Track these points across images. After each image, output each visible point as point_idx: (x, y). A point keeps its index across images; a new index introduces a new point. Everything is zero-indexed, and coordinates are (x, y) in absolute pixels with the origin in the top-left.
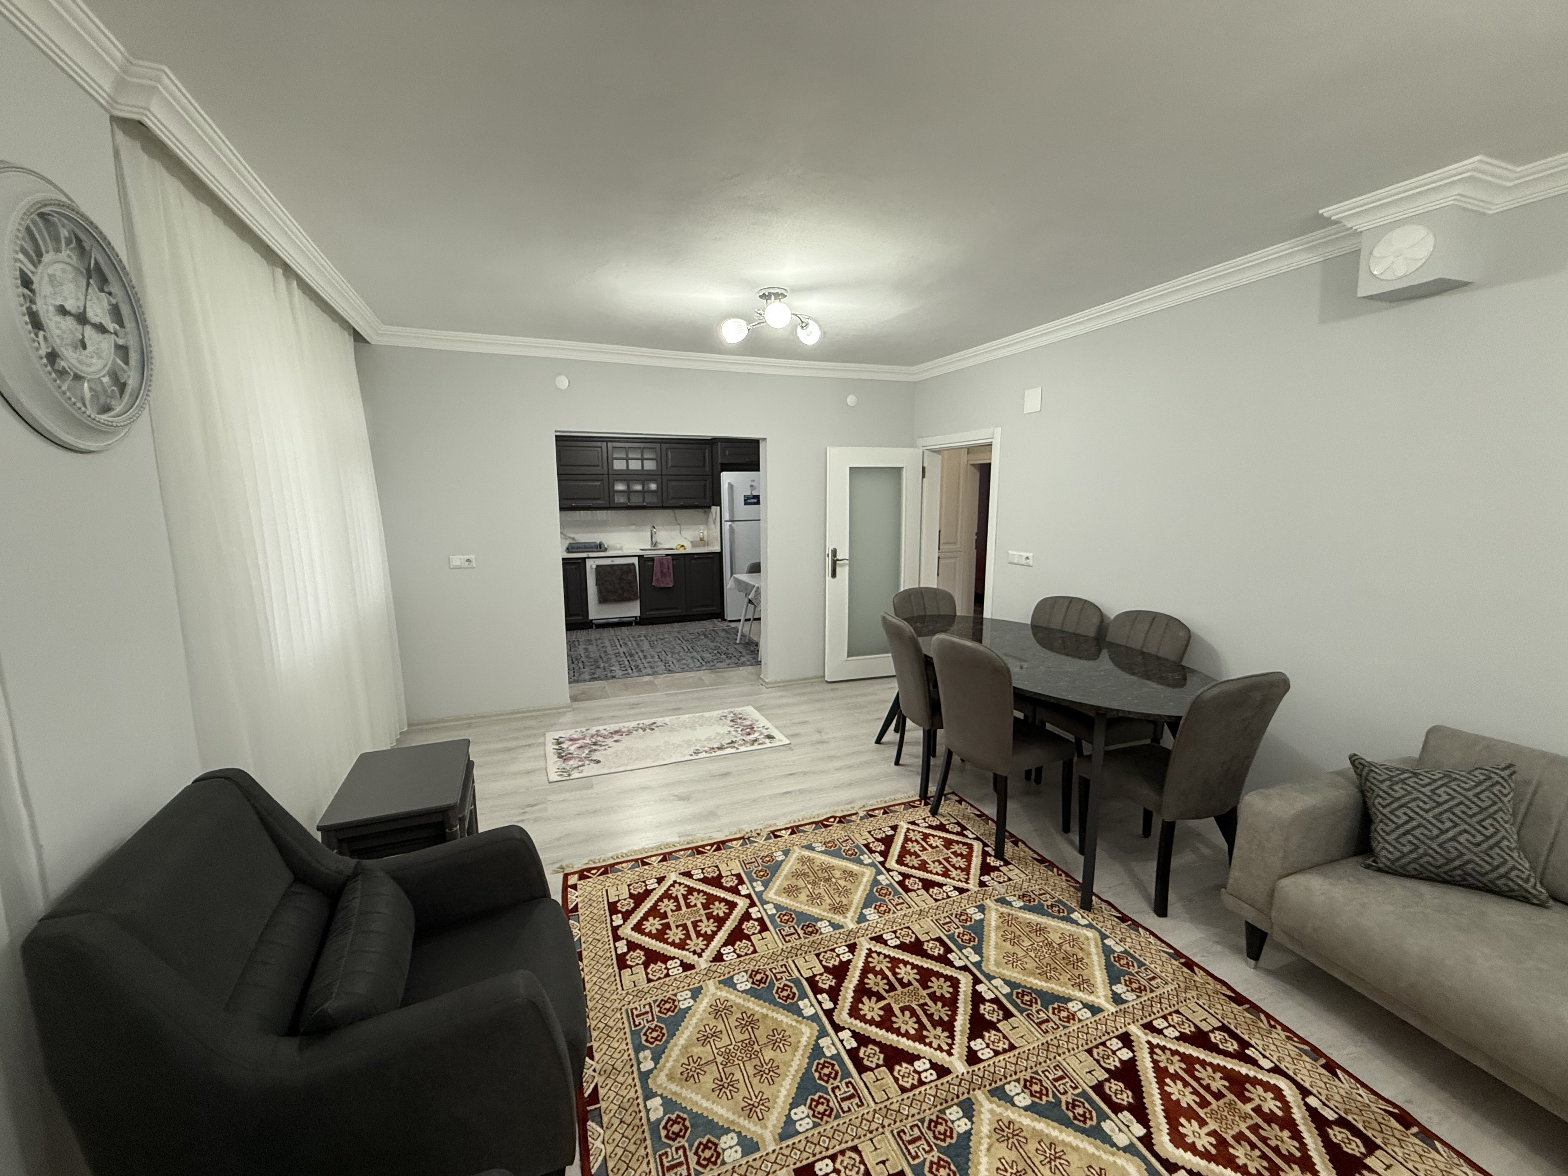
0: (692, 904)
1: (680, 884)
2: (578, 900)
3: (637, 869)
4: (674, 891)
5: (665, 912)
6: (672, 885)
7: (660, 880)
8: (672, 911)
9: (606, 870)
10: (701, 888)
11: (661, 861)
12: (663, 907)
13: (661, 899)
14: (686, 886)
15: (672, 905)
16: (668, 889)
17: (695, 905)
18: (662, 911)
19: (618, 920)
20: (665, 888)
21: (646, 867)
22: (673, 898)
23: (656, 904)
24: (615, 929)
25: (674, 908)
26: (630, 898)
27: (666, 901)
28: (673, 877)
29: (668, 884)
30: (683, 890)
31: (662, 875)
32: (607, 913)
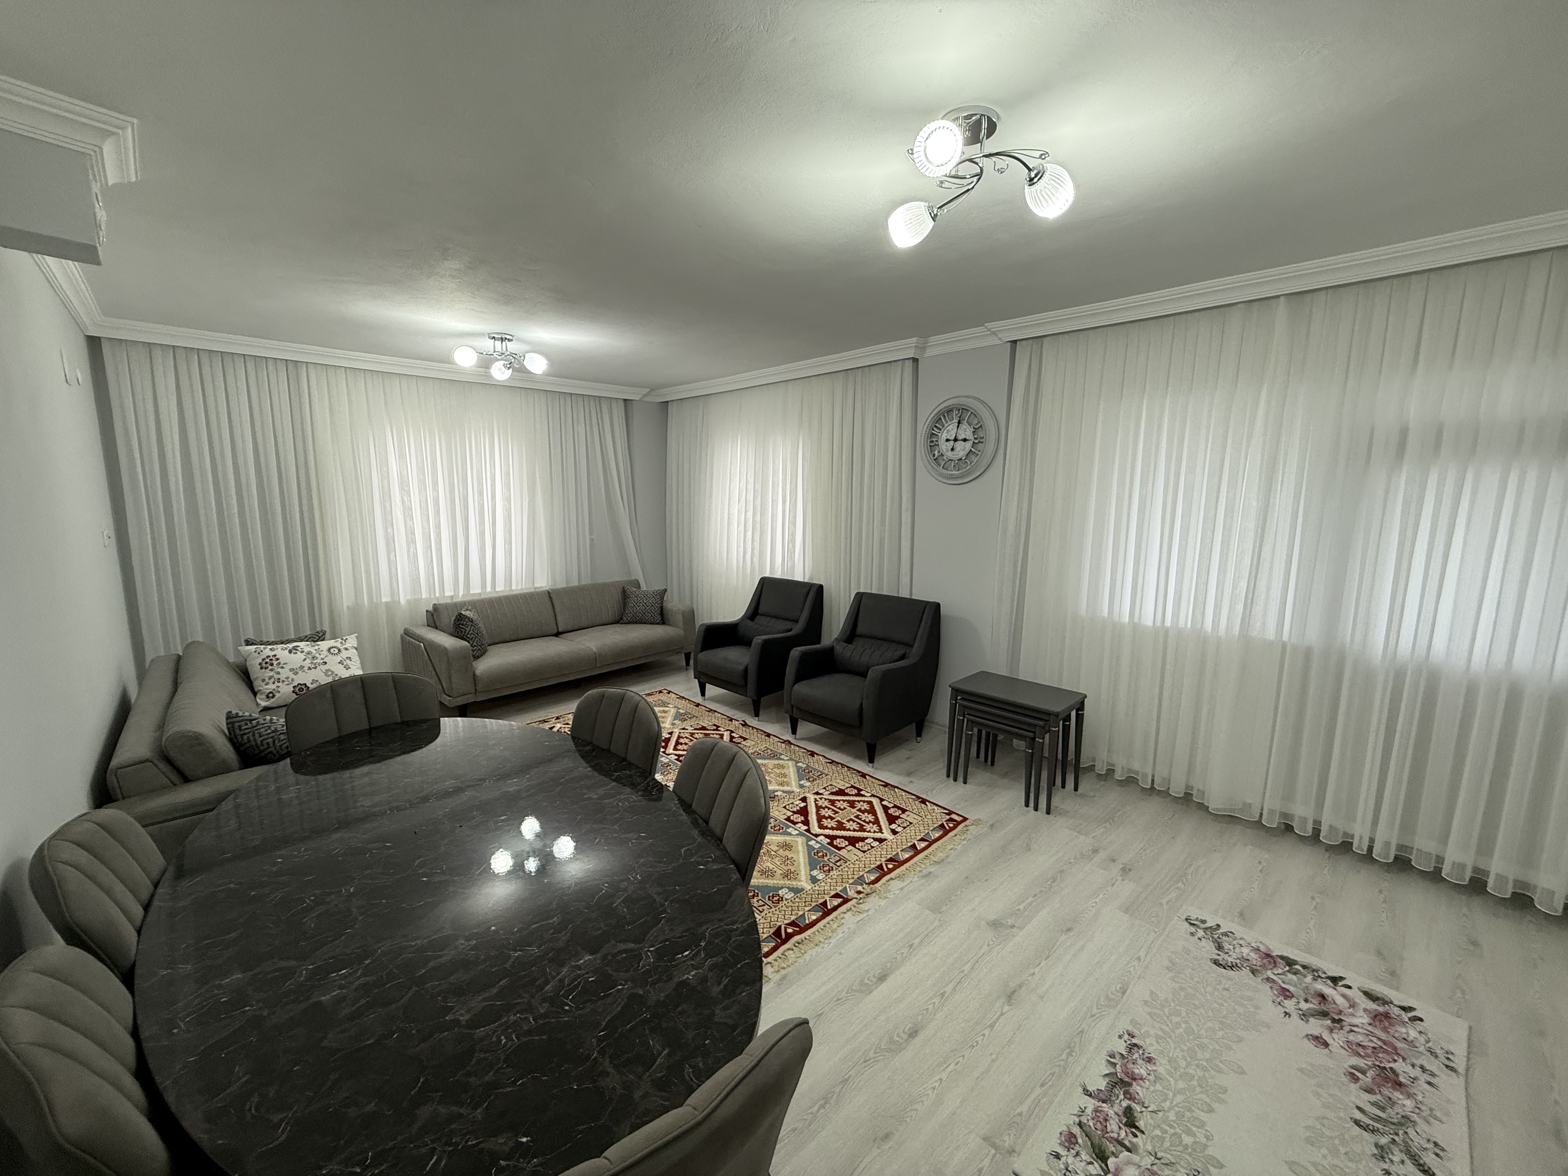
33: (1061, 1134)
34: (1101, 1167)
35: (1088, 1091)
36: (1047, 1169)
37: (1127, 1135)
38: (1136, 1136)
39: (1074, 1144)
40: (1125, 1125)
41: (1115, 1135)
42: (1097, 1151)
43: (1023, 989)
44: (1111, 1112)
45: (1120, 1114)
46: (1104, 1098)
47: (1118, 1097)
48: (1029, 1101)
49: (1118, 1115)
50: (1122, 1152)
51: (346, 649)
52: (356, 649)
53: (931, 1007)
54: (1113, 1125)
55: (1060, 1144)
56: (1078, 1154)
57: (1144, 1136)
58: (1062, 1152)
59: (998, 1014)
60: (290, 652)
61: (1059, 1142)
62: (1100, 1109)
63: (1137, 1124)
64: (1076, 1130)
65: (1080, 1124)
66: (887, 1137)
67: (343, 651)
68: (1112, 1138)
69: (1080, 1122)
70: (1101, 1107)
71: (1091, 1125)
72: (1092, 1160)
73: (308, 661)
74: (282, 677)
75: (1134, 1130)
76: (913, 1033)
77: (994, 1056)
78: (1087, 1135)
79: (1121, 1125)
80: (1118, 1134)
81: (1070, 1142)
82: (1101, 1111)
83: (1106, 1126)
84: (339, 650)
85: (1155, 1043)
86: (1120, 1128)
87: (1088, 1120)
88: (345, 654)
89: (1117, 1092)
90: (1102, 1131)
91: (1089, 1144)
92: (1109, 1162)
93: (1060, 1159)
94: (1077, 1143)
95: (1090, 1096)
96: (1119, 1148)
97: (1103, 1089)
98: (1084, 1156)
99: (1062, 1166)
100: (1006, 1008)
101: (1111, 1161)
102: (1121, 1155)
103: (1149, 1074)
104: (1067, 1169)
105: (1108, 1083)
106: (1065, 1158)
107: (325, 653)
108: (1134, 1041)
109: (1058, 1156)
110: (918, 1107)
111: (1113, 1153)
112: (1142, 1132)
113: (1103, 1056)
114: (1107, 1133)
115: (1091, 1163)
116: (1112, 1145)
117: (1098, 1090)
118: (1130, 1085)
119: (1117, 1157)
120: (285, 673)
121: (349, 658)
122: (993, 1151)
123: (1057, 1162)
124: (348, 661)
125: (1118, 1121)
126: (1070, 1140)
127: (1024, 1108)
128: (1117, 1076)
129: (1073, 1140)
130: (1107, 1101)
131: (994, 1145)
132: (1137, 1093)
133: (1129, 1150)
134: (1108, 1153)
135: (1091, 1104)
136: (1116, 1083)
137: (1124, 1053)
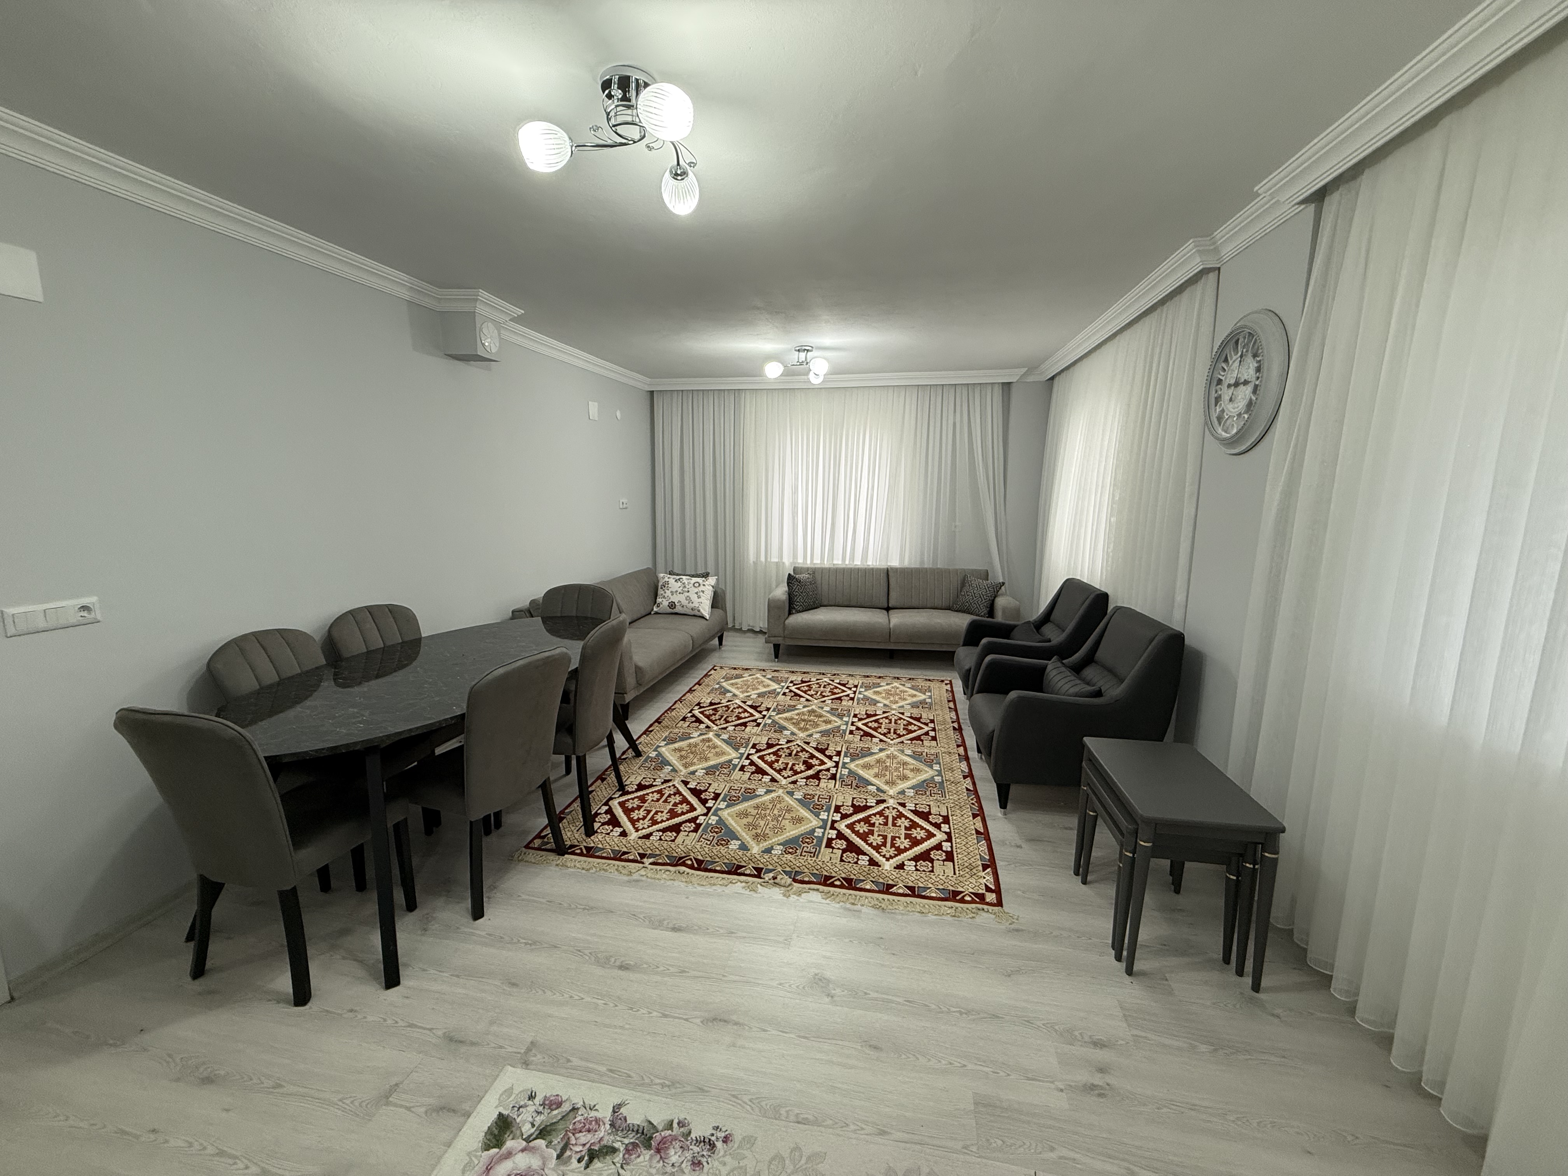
0: (881, 837)
1: (884, 856)
2: (983, 874)
3: (921, 885)
4: (892, 852)
5: (905, 839)
6: (891, 857)
7: (901, 866)
8: (899, 838)
9: (954, 896)
10: (867, 847)
11: (893, 886)
12: (906, 843)
13: (906, 850)
14: (879, 853)
15: (898, 842)
16: (896, 855)
17: (879, 835)
18: (908, 840)
19: (946, 846)
20: (899, 857)
21: (911, 884)
22: (895, 847)
23: (911, 847)
24: (949, 839)
25: (897, 839)
26: (933, 860)
27: (902, 847)
28: (888, 866)
29: (895, 859)
30: (884, 850)
31: (897, 870)
32: (955, 853)
33: (557, 1095)
34: (531, 1135)
35: (619, 1109)
36: (516, 1092)
37: (577, 1152)
38: (579, 1161)
39: (549, 1108)
40: (589, 1150)
41: (573, 1141)
42: (548, 1129)
43: (735, 1027)
44: (601, 1134)
45: (602, 1143)
46: (617, 1125)
47: (624, 1138)
48: (584, 1064)
49: (599, 1142)
50: (555, 1150)
51: (704, 585)
52: (713, 587)
53: (662, 968)
54: (584, 1138)
55: (545, 1097)
56: (539, 1113)
57: (583, 1169)
58: (538, 1101)
59: (685, 1017)
60: (676, 581)
61: (548, 1096)
62: (601, 1123)
63: (596, 1160)
64: (566, 1107)
65: (574, 1109)
66: (514, 985)
67: (702, 586)
68: (569, 1138)
69: (578, 1109)
70: (604, 1124)
71: (579, 1118)
72: (536, 1126)
73: (681, 588)
74: (666, 595)
75: (586, 1158)
76: (623, 967)
77: (627, 1026)
78: (563, 1117)
79: (588, 1146)
80: (576, 1144)
81: (550, 1105)
82: (599, 1125)
83: (580, 1132)
84: (699, 585)
85: (728, 1168)
86: (584, 1145)
87: (582, 1115)
88: (702, 588)
89: (631, 1136)
90: (575, 1129)
91: (555, 1120)
92: (538, 1141)
93: (529, 1099)
94: (552, 1110)
95: (614, 1112)
96: (559, 1148)
97: (628, 1122)
98: (539, 1120)
99: (522, 1103)
100: (698, 1021)
101: (541, 1143)
102: (550, 1150)
103: (673, 1165)
104: (521, 1107)
105: (638, 1126)
106: (532, 1103)
107: (691, 585)
108: (719, 1144)
109: (532, 1097)
110: (549, 993)
111: (551, 1142)
112: (587, 1167)
113: (677, 1115)
114: (574, 1134)
115: (533, 1125)
116: (559, 1140)
117: (626, 1117)
118: (648, 1147)
119: (547, 1146)
120: (668, 593)
121: (703, 592)
122: (523, 1051)
123: (525, 1098)
124: (701, 593)
125: (593, 1141)
126: (553, 1103)
127: (576, 1062)
128: (654, 1133)
129: (554, 1106)
130: (615, 1127)
131: (529, 1050)
132: (639, 1156)
133: (559, 1157)
134: (549, 1138)
135: (605, 1113)
136: (643, 1133)
137: (693, 1136)
